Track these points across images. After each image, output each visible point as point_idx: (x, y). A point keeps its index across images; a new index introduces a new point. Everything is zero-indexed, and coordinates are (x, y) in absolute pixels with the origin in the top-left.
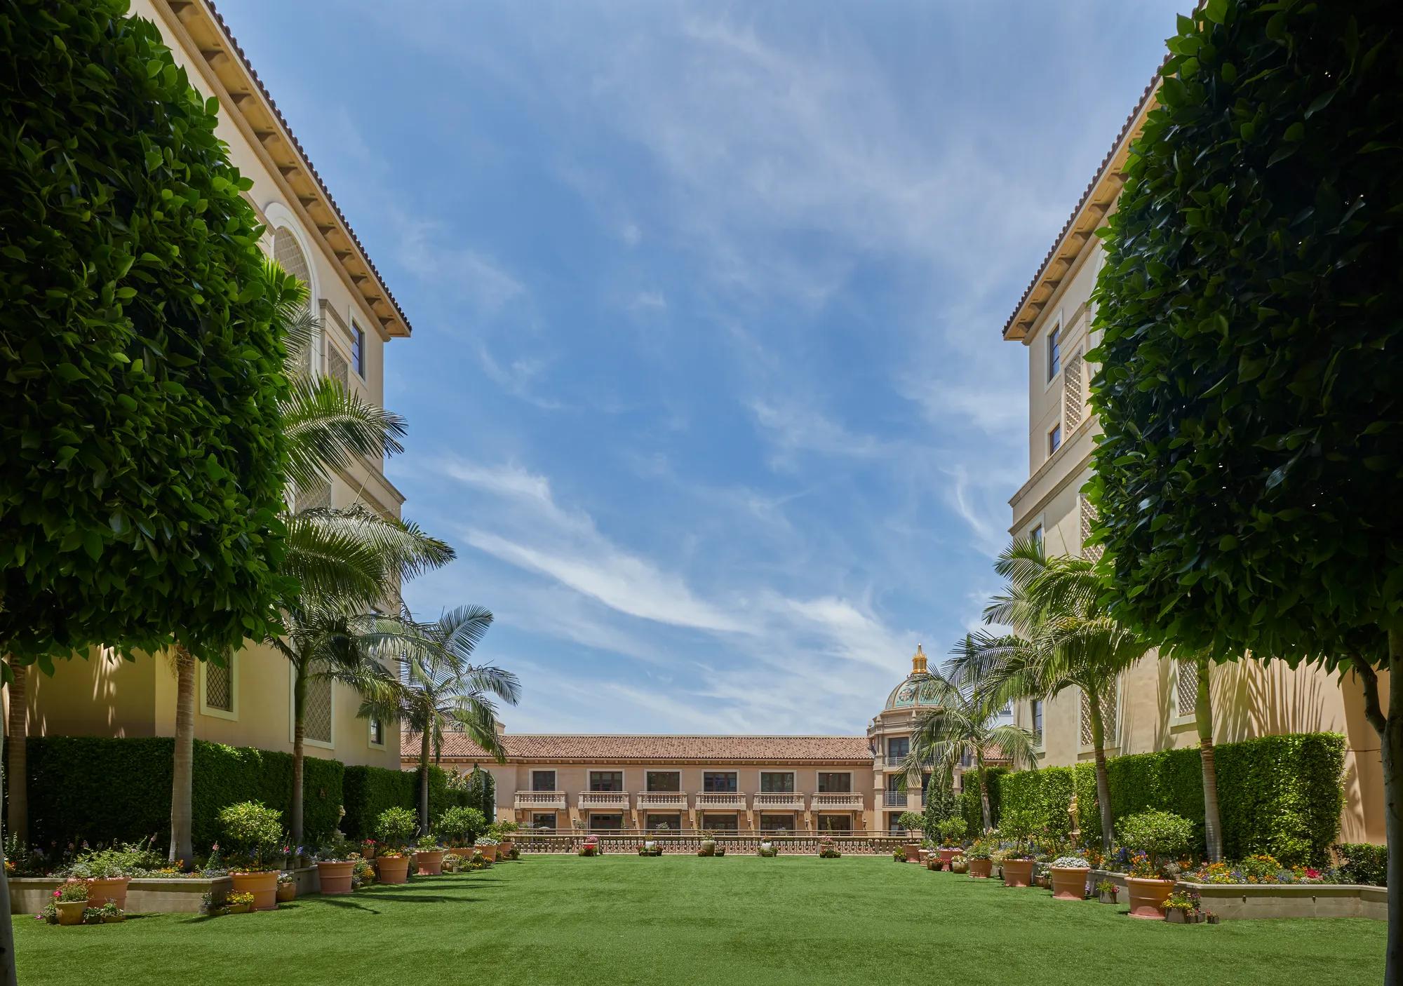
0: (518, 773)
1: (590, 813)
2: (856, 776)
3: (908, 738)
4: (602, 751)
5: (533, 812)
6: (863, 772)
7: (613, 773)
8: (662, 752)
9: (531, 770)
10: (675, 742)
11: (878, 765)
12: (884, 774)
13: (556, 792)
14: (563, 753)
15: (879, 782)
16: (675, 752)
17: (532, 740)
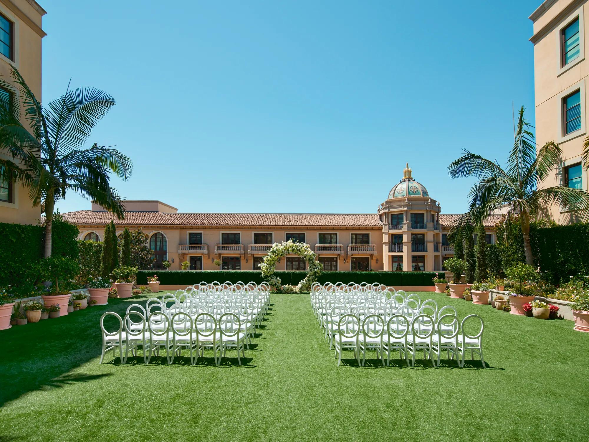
0: (180, 234)
1: (222, 256)
2: (373, 236)
3: (403, 214)
4: (229, 222)
5: (189, 256)
6: (377, 233)
7: (235, 234)
8: (263, 222)
9: (188, 232)
10: (270, 217)
11: (385, 229)
12: (389, 234)
13: (202, 244)
14: (207, 223)
15: (386, 239)
16: (270, 222)
17: (190, 215)
